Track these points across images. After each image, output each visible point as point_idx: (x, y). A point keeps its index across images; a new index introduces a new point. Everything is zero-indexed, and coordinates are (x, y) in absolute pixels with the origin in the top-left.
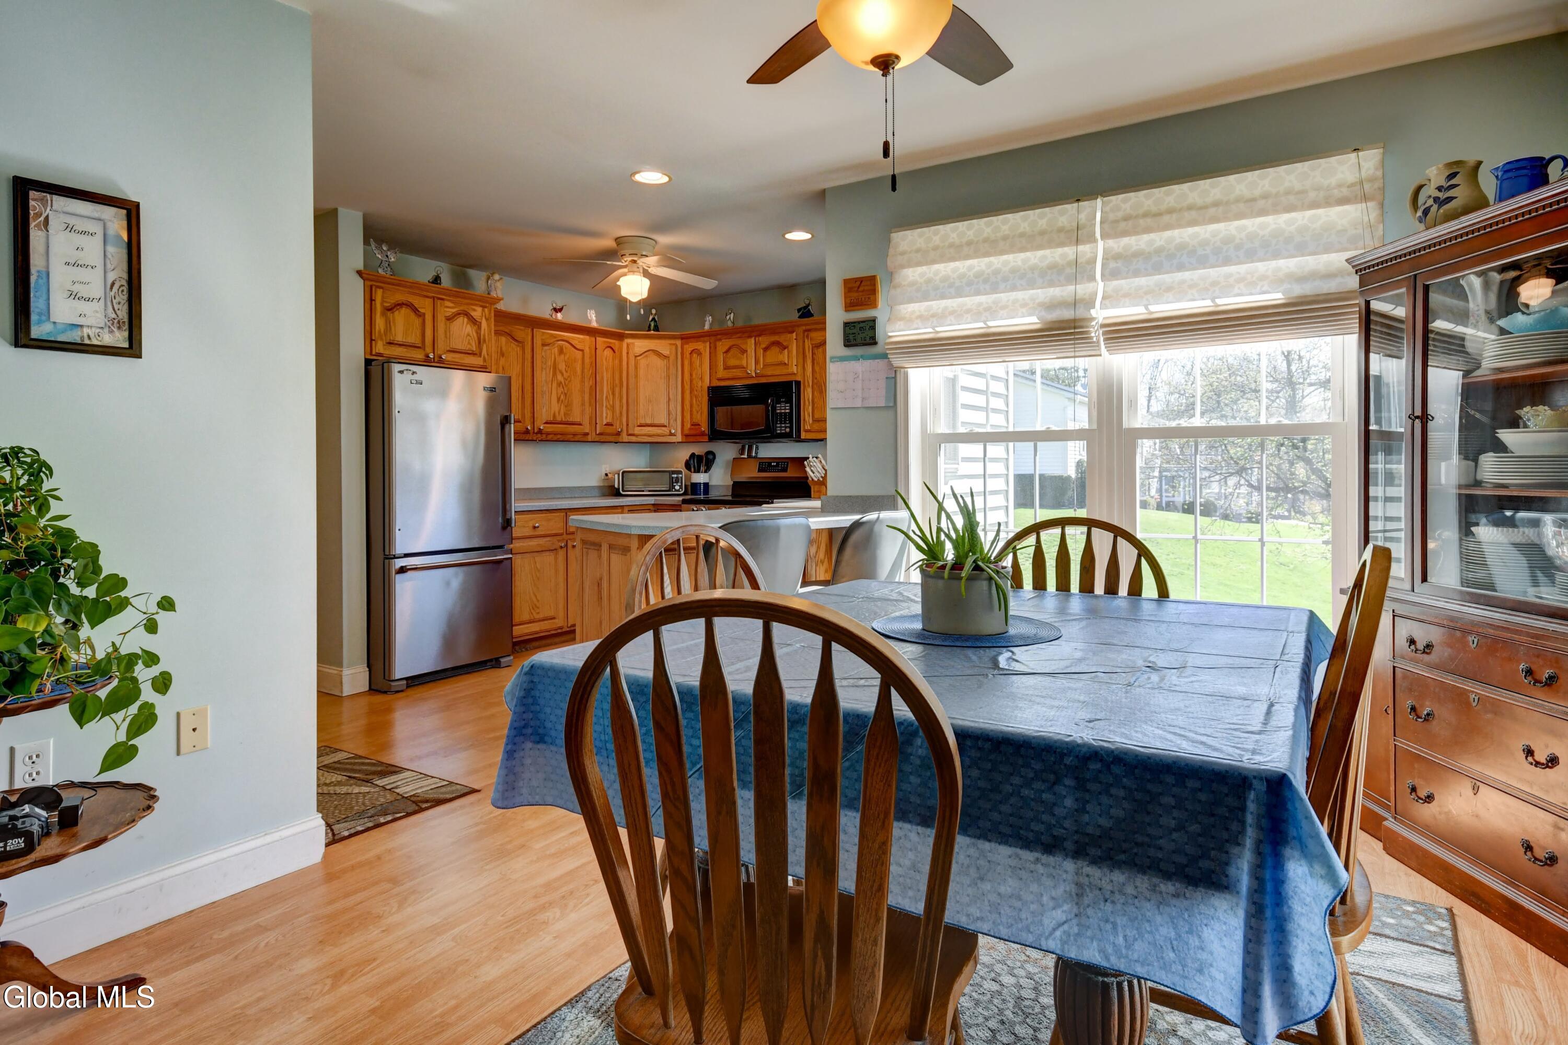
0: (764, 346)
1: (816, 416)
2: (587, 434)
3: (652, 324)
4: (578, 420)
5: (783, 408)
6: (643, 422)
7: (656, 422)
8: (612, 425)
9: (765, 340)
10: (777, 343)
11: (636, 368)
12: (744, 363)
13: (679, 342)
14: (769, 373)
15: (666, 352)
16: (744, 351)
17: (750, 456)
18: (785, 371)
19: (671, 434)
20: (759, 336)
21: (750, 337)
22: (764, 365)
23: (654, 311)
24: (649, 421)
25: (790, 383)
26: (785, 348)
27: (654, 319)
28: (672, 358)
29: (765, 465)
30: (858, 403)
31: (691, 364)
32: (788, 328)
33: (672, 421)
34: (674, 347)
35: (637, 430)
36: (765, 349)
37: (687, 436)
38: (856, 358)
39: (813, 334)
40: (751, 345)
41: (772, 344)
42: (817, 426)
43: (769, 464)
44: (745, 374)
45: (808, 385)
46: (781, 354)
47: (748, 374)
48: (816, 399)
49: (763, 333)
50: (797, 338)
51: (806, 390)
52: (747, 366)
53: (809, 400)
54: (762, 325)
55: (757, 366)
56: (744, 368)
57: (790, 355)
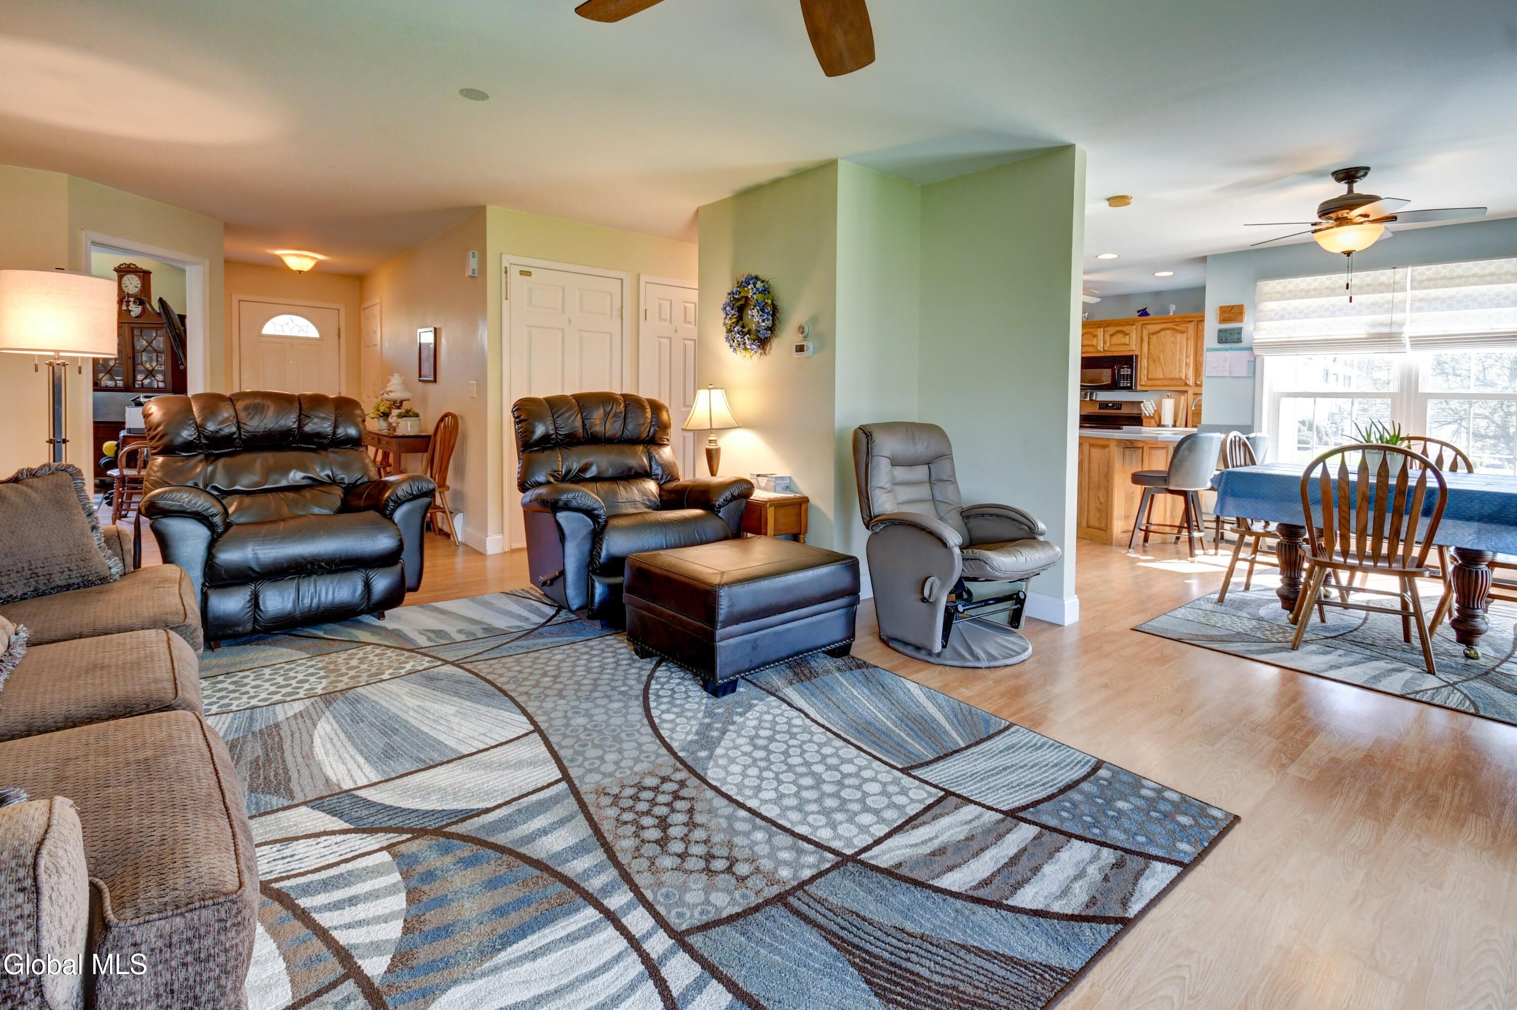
0: (1110, 333)
1: (1150, 376)
5: (1125, 371)
9: (1112, 330)
10: (1122, 332)
12: (1095, 343)
14: (1114, 350)
16: (1095, 336)
17: (1091, 400)
18: (1126, 348)
20: (1107, 326)
21: (1100, 327)
22: (1110, 345)
25: (1132, 356)
26: (1127, 334)
29: (1104, 405)
30: (1227, 374)
32: (1131, 323)
36: (1112, 335)
38: (1226, 350)
39: (1149, 327)
40: (1100, 332)
41: (1118, 332)
42: (1150, 383)
43: (1107, 405)
44: (1095, 350)
45: (1143, 357)
46: (1124, 338)
47: (1098, 350)
48: (1150, 366)
49: (1110, 325)
50: (1137, 328)
51: (1143, 361)
52: (1097, 345)
53: (1145, 366)
54: (1111, 321)
55: (1105, 345)
56: (1095, 346)
57: (1131, 339)
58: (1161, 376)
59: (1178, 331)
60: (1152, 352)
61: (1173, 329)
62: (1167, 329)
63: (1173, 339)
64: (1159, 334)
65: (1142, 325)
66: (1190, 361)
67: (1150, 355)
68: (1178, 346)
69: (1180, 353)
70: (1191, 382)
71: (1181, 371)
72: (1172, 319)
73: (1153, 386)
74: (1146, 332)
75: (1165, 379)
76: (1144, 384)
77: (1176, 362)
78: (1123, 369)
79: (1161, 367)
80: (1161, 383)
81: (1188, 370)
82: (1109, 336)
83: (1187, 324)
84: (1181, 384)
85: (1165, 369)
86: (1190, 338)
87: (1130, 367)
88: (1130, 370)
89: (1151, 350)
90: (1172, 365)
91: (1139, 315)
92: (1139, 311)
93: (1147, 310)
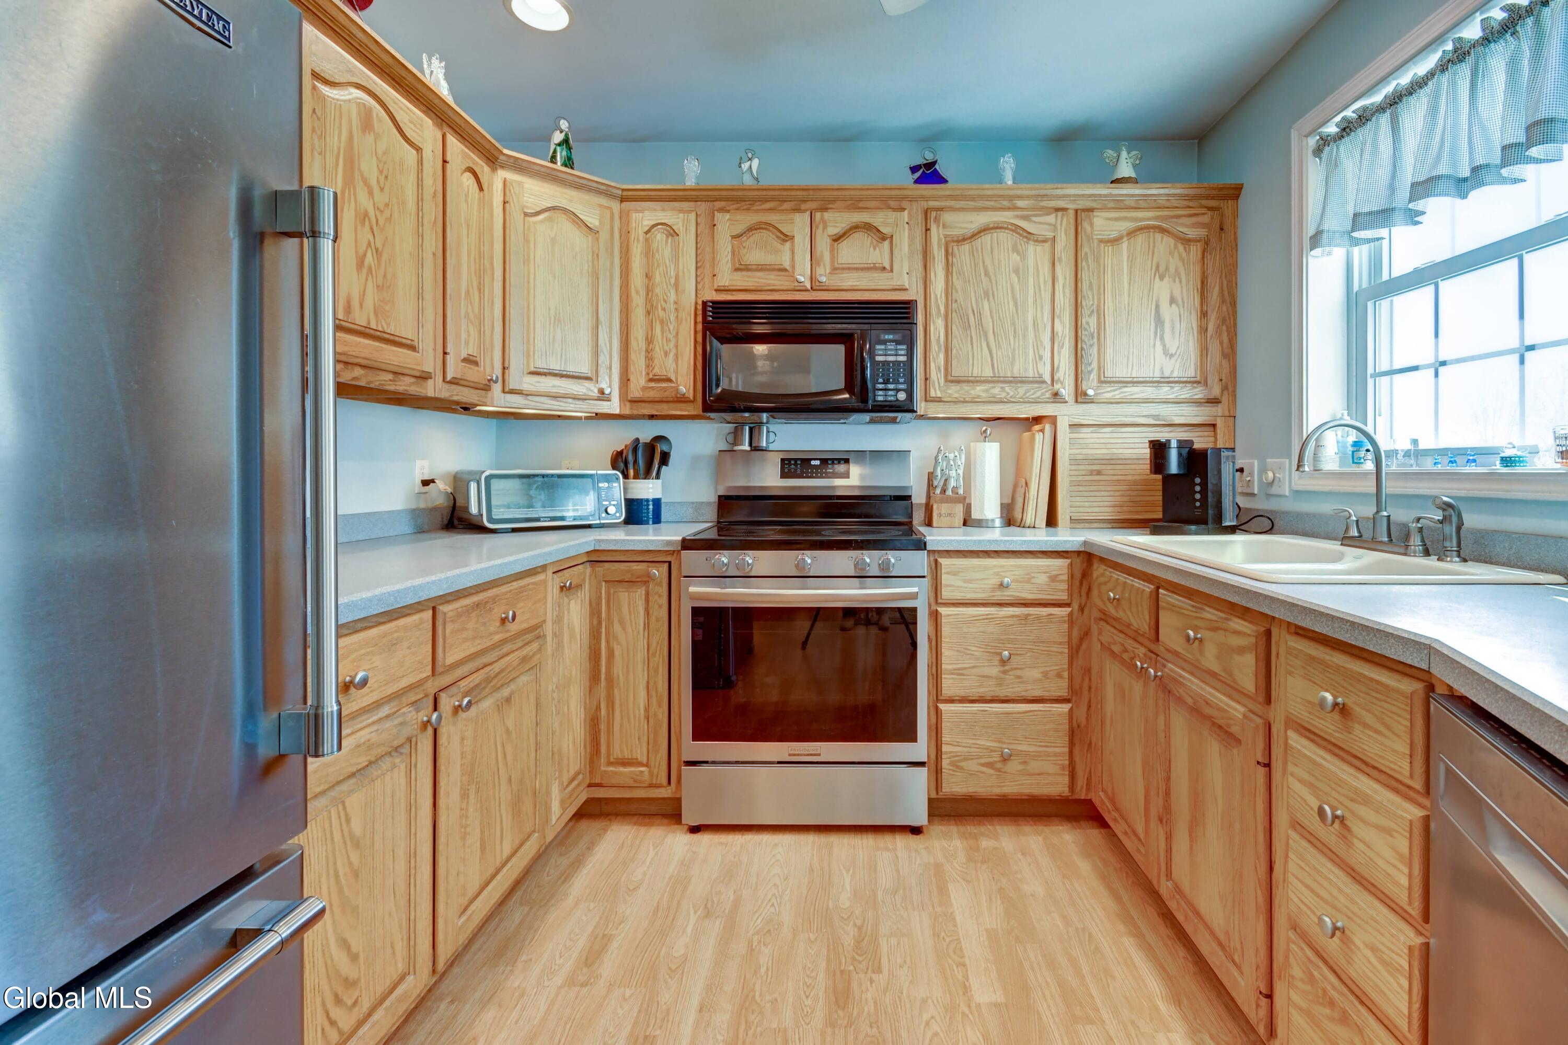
0: (833, 230)
1: (956, 372)
2: (424, 377)
3: (561, 154)
4: (406, 331)
5: (891, 352)
6: (541, 364)
7: (571, 368)
8: (476, 363)
9: (834, 220)
10: (868, 228)
11: (526, 240)
12: (785, 261)
13: (616, 206)
14: (847, 284)
15: (593, 220)
16: (783, 237)
17: (755, 449)
19: (603, 396)
20: (822, 208)
21: (797, 210)
22: (834, 269)
23: (564, 125)
24: (555, 366)
25: (908, 302)
26: (884, 237)
27: (566, 141)
28: (604, 236)
29: (795, 464)
31: (648, 252)
32: (891, 200)
33: (603, 371)
34: (607, 214)
35: (530, 383)
36: (838, 237)
37: (633, 401)
39: (947, 217)
40: (799, 225)
41: (855, 228)
42: (954, 391)
43: (806, 461)
44: (787, 283)
45: (934, 311)
46: (875, 249)
47: (796, 284)
48: (955, 341)
49: (830, 206)
50: (911, 223)
51: (934, 322)
52: (793, 267)
53: (938, 341)
54: (833, 189)
55: (817, 269)
56: (786, 270)
57: (896, 252)
58: (988, 372)
59: (1028, 235)
60: (959, 296)
61: (1016, 229)
62: (997, 227)
63: (1015, 257)
64: (979, 241)
65: (926, 213)
66: (1064, 328)
67: (955, 306)
68: (1031, 280)
69: (1035, 301)
70: (1067, 391)
71: (1041, 358)
72: (1011, 198)
73: (965, 402)
74: (939, 235)
75: (998, 382)
76: (939, 394)
77: (1026, 328)
78: (878, 347)
79: (984, 345)
80: (986, 391)
81: (1059, 353)
82: (829, 240)
83: (1053, 215)
84: (1043, 394)
85: (994, 351)
86: (1060, 260)
87: (898, 337)
88: (899, 347)
89: (957, 291)
90: (1015, 337)
91: (917, 181)
92: (914, 169)
93: (937, 167)
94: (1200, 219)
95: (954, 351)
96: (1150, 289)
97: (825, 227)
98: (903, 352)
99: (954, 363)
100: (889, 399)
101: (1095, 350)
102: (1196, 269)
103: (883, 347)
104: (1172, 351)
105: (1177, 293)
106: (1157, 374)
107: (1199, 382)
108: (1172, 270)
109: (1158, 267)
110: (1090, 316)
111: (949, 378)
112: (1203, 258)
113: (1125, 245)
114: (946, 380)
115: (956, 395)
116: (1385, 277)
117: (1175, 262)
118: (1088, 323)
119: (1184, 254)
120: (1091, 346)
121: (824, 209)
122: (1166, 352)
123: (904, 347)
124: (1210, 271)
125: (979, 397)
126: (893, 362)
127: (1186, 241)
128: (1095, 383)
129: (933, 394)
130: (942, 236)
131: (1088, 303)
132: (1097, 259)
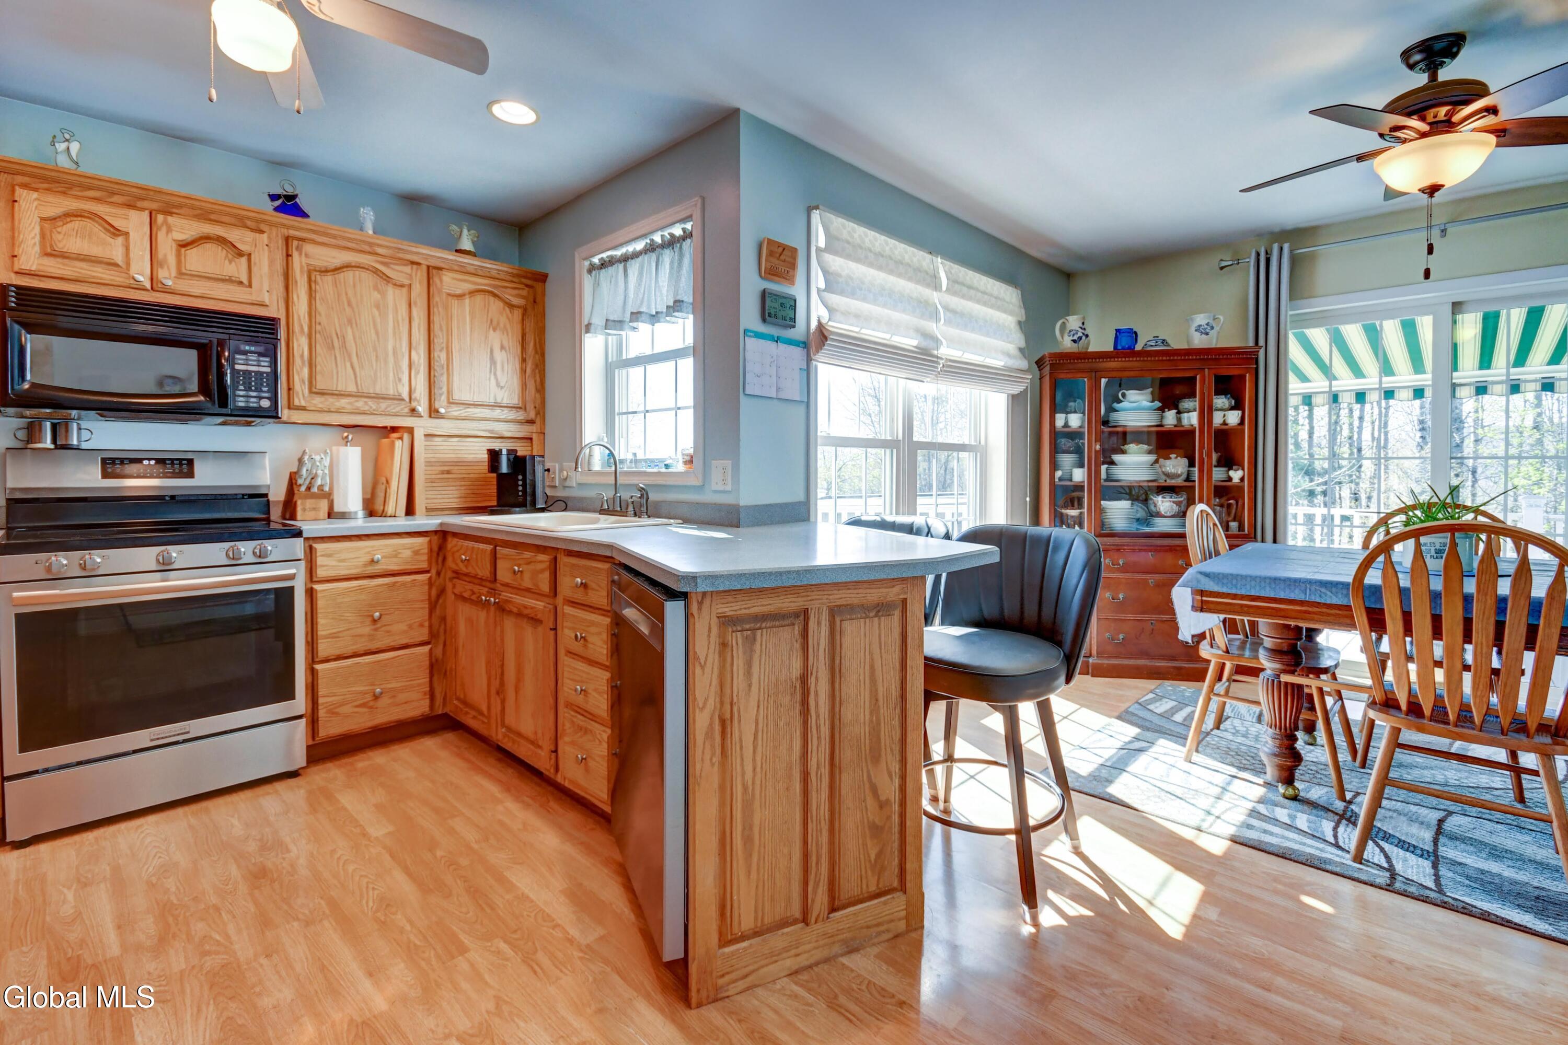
0: (180, 235)
1: (321, 385)
5: (252, 362)
9: (177, 226)
10: (221, 241)
12: (117, 255)
14: (196, 291)
16: (113, 231)
17: (62, 447)
18: (239, 295)
20: (158, 211)
21: (131, 207)
22: (181, 274)
26: (239, 253)
36: (185, 243)
39: (308, 248)
40: (134, 223)
41: (205, 239)
42: (318, 401)
43: (136, 461)
44: (121, 280)
45: (297, 328)
46: (230, 262)
47: (132, 282)
48: (319, 359)
49: (174, 210)
50: (271, 245)
51: (297, 340)
52: (128, 264)
53: (302, 356)
54: (179, 196)
55: (160, 270)
56: (116, 265)
57: (254, 269)
58: (352, 388)
59: (387, 279)
60: (322, 318)
61: (376, 271)
62: (359, 267)
63: (376, 295)
64: (341, 276)
65: (287, 240)
66: (420, 357)
67: (318, 327)
68: (391, 316)
69: (394, 333)
70: (422, 408)
71: (400, 380)
72: (371, 244)
73: (330, 411)
74: (301, 263)
75: (361, 396)
76: (303, 404)
77: (387, 355)
78: (237, 356)
79: (348, 365)
80: (350, 403)
81: (416, 378)
82: (174, 246)
83: (409, 267)
84: (402, 409)
85: (357, 370)
86: (415, 303)
87: (261, 349)
88: (261, 359)
89: (320, 314)
90: (377, 361)
91: (277, 209)
92: (273, 197)
93: (297, 200)
94: (520, 292)
95: (318, 368)
96: (486, 337)
97: (169, 230)
98: (266, 364)
99: (319, 377)
100: (251, 405)
101: (444, 378)
102: (518, 328)
103: (244, 357)
104: (502, 384)
105: (505, 343)
106: (492, 400)
107: (520, 408)
108: (502, 325)
109: (491, 321)
110: (441, 351)
111: (314, 390)
112: (523, 320)
113: (467, 301)
114: (311, 392)
115: (320, 406)
116: (624, 357)
117: (503, 320)
118: (439, 357)
119: (510, 315)
120: (442, 374)
121: (167, 212)
122: (498, 385)
123: (268, 359)
124: (527, 330)
125: (343, 408)
126: (256, 373)
127: (511, 306)
128: (445, 403)
129: (297, 402)
130: (305, 266)
131: (439, 341)
132: (446, 308)
